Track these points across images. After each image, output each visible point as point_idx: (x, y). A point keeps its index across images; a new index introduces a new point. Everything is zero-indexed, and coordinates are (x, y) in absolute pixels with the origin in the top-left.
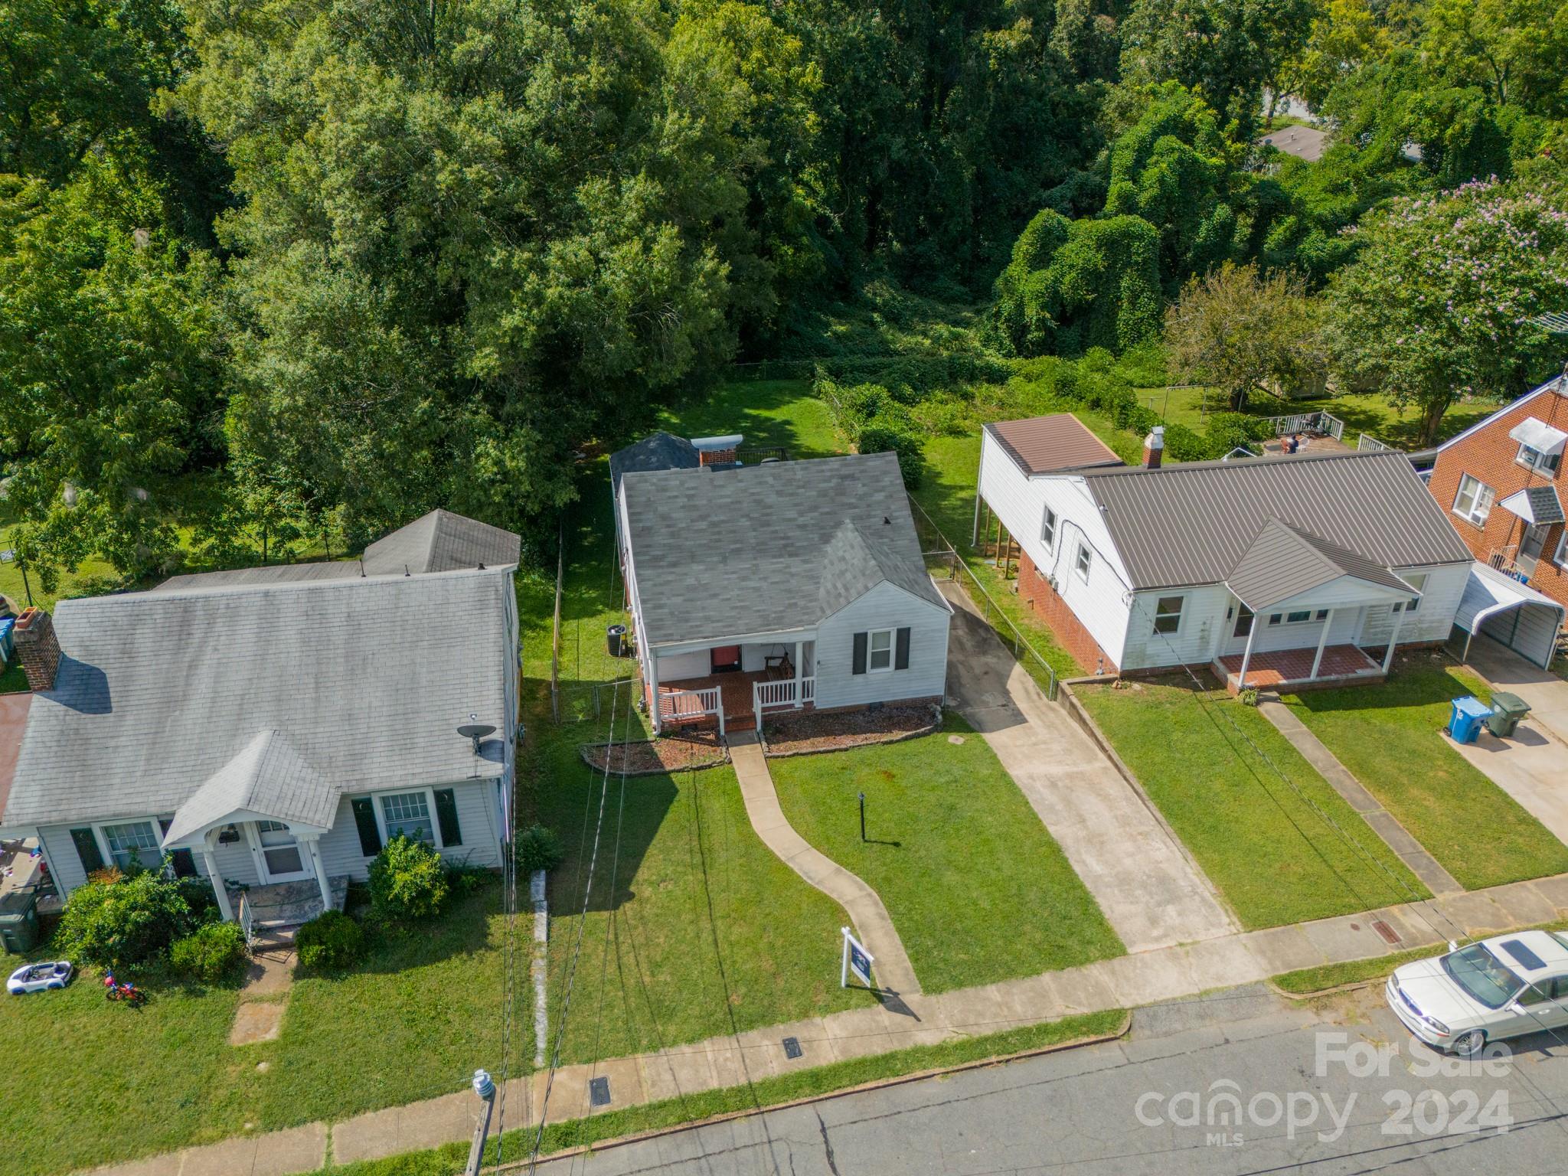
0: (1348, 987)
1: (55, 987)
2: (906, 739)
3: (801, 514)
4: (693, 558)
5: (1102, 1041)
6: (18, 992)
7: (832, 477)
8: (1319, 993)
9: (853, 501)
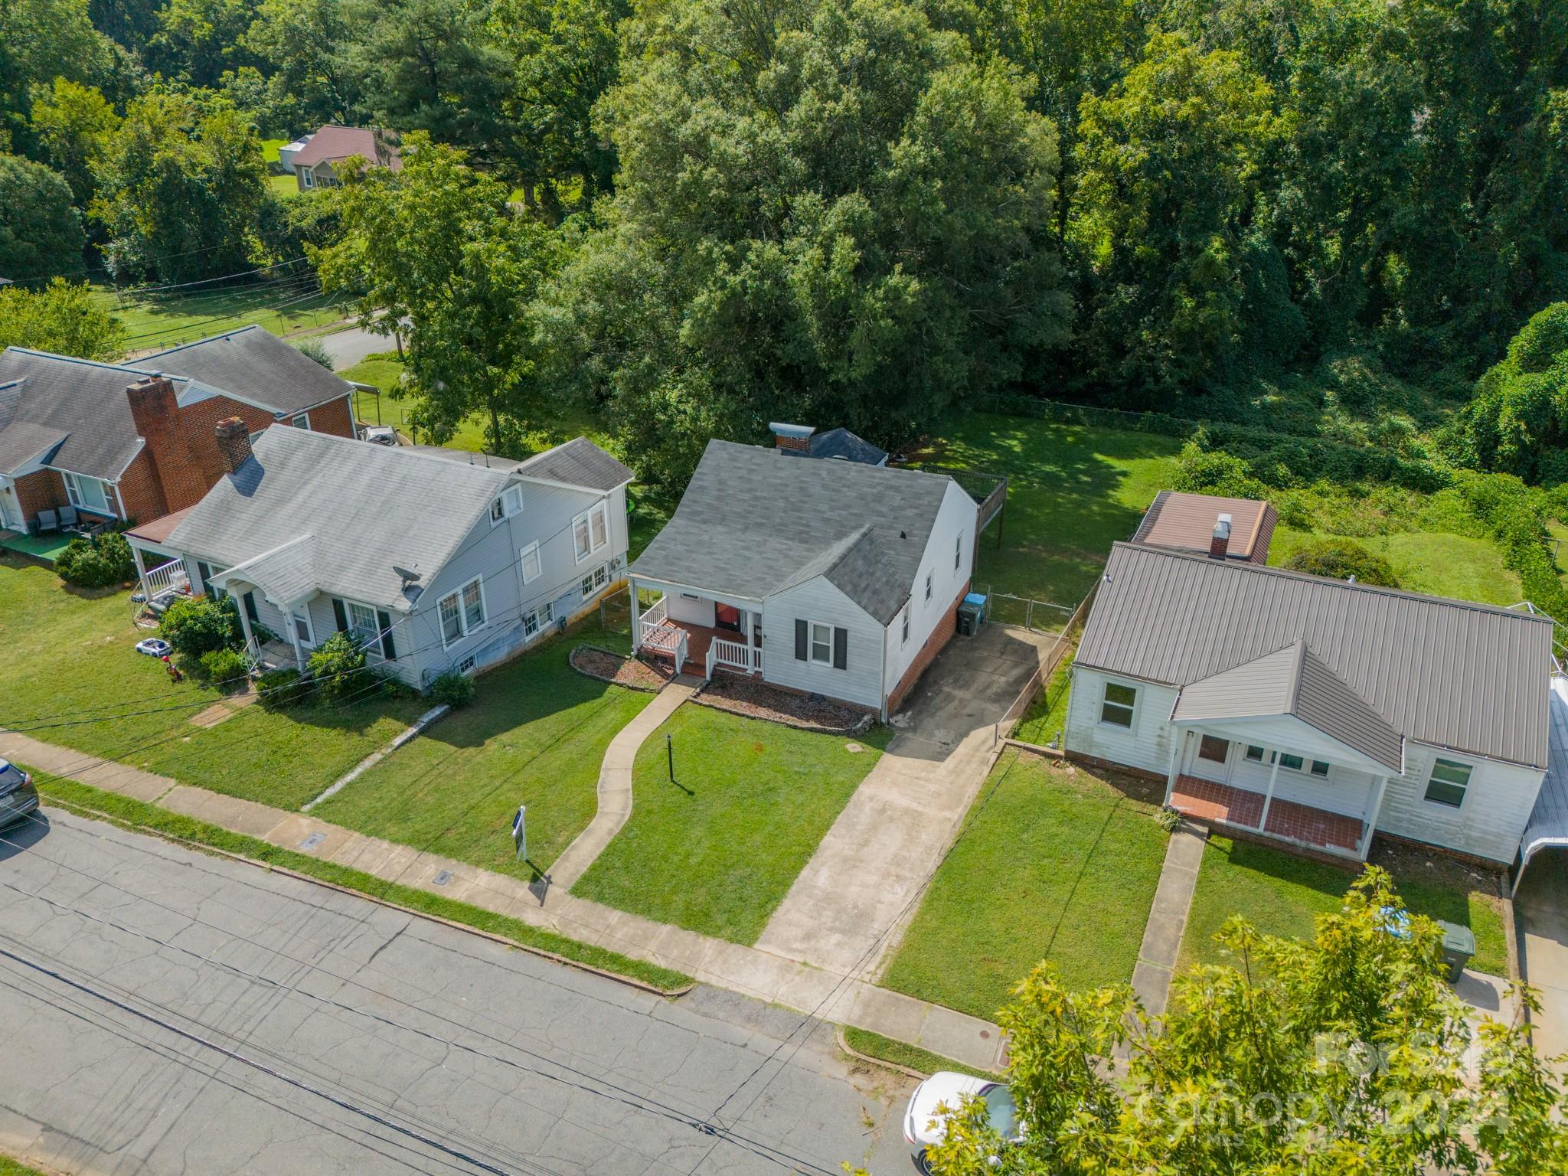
0: (907, 1070)
1: (154, 655)
2: (811, 730)
3: (832, 509)
4: (723, 520)
5: (650, 991)
6: (139, 650)
7: (879, 484)
8: (872, 1060)
9: (884, 509)
